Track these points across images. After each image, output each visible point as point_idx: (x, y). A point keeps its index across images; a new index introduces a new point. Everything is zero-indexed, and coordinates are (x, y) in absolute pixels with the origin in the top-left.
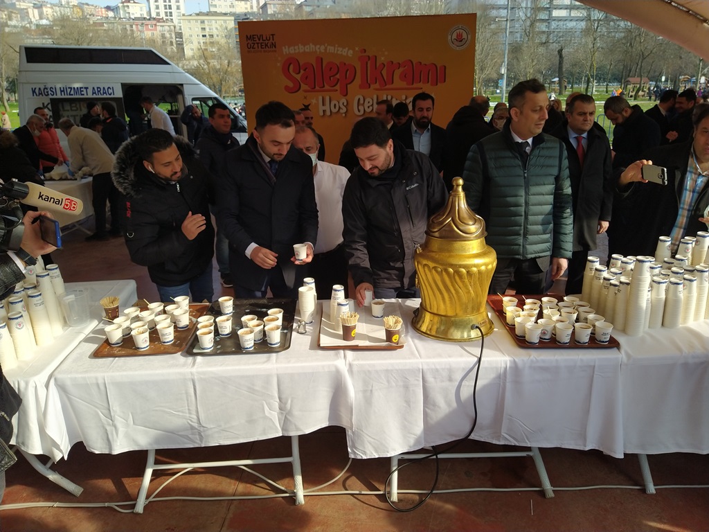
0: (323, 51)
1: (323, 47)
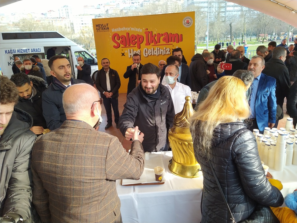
0: (129, 30)
1: (129, 28)
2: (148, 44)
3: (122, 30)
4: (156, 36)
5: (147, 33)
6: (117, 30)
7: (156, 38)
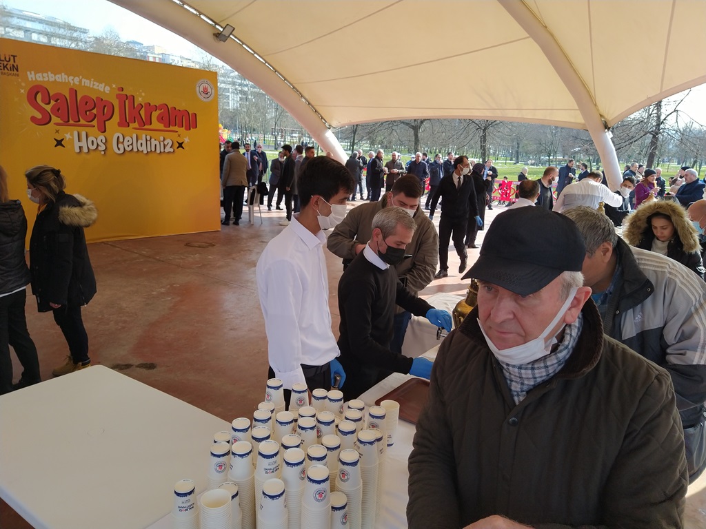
0: (78, 83)
1: (77, 78)
2: (124, 123)
3: (58, 80)
4: (143, 108)
5: (122, 98)
6: (43, 77)
7: (142, 112)
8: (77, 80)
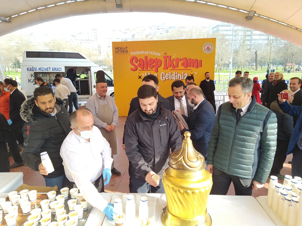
0: (148, 54)
2: (166, 68)
3: (141, 54)
4: (175, 61)
5: (166, 57)
6: (136, 53)
7: (174, 63)
8: (148, 52)
